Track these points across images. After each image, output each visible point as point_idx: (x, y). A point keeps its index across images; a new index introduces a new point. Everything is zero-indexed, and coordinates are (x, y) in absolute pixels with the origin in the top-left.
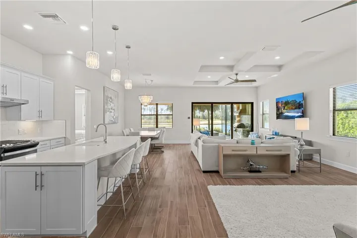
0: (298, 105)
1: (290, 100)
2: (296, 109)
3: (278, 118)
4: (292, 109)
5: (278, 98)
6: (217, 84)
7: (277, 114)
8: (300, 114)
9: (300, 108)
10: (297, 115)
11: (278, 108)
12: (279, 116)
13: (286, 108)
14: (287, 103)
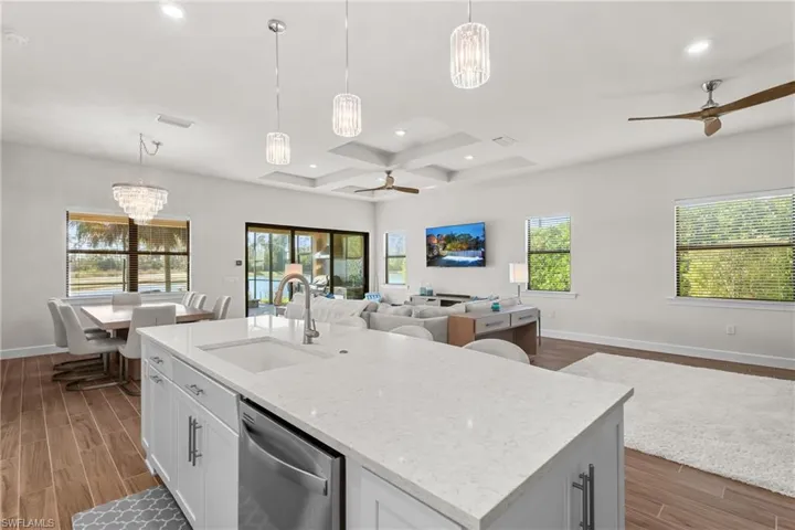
0: (474, 243)
1: (457, 233)
2: (469, 249)
3: (429, 264)
4: (462, 249)
5: (432, 229)
6: (314, 186)
7: (428, 257)
8: (477, 258)
9: (477, 249)
10: (471, 259)
11: (430, 248)
12: (433, 260)
13: (448, 247)
14: (450, 239)
